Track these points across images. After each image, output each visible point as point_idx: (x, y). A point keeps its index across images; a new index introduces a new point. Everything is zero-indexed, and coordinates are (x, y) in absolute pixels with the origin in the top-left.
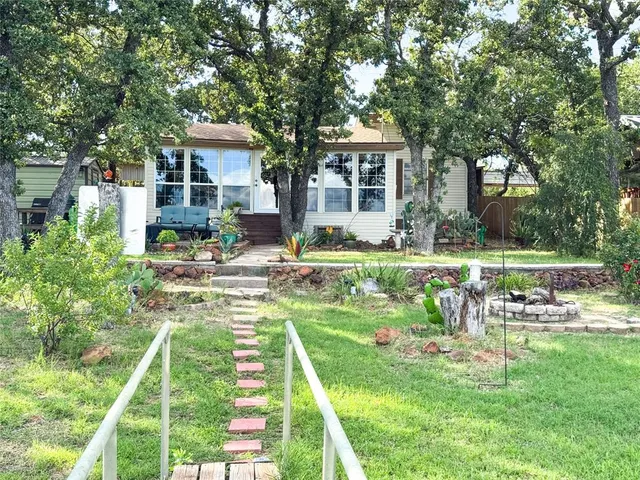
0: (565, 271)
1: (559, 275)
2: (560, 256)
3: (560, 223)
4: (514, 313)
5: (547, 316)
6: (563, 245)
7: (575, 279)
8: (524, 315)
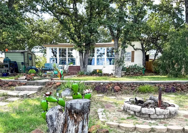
0: (170, 83)
1: (167, 85)
2: (169, 77)
3: (169, 66)
4: (135, 112)
5: (155, 116)
6: (170, 73)
7: (174, 87)
8: (140, 114)
